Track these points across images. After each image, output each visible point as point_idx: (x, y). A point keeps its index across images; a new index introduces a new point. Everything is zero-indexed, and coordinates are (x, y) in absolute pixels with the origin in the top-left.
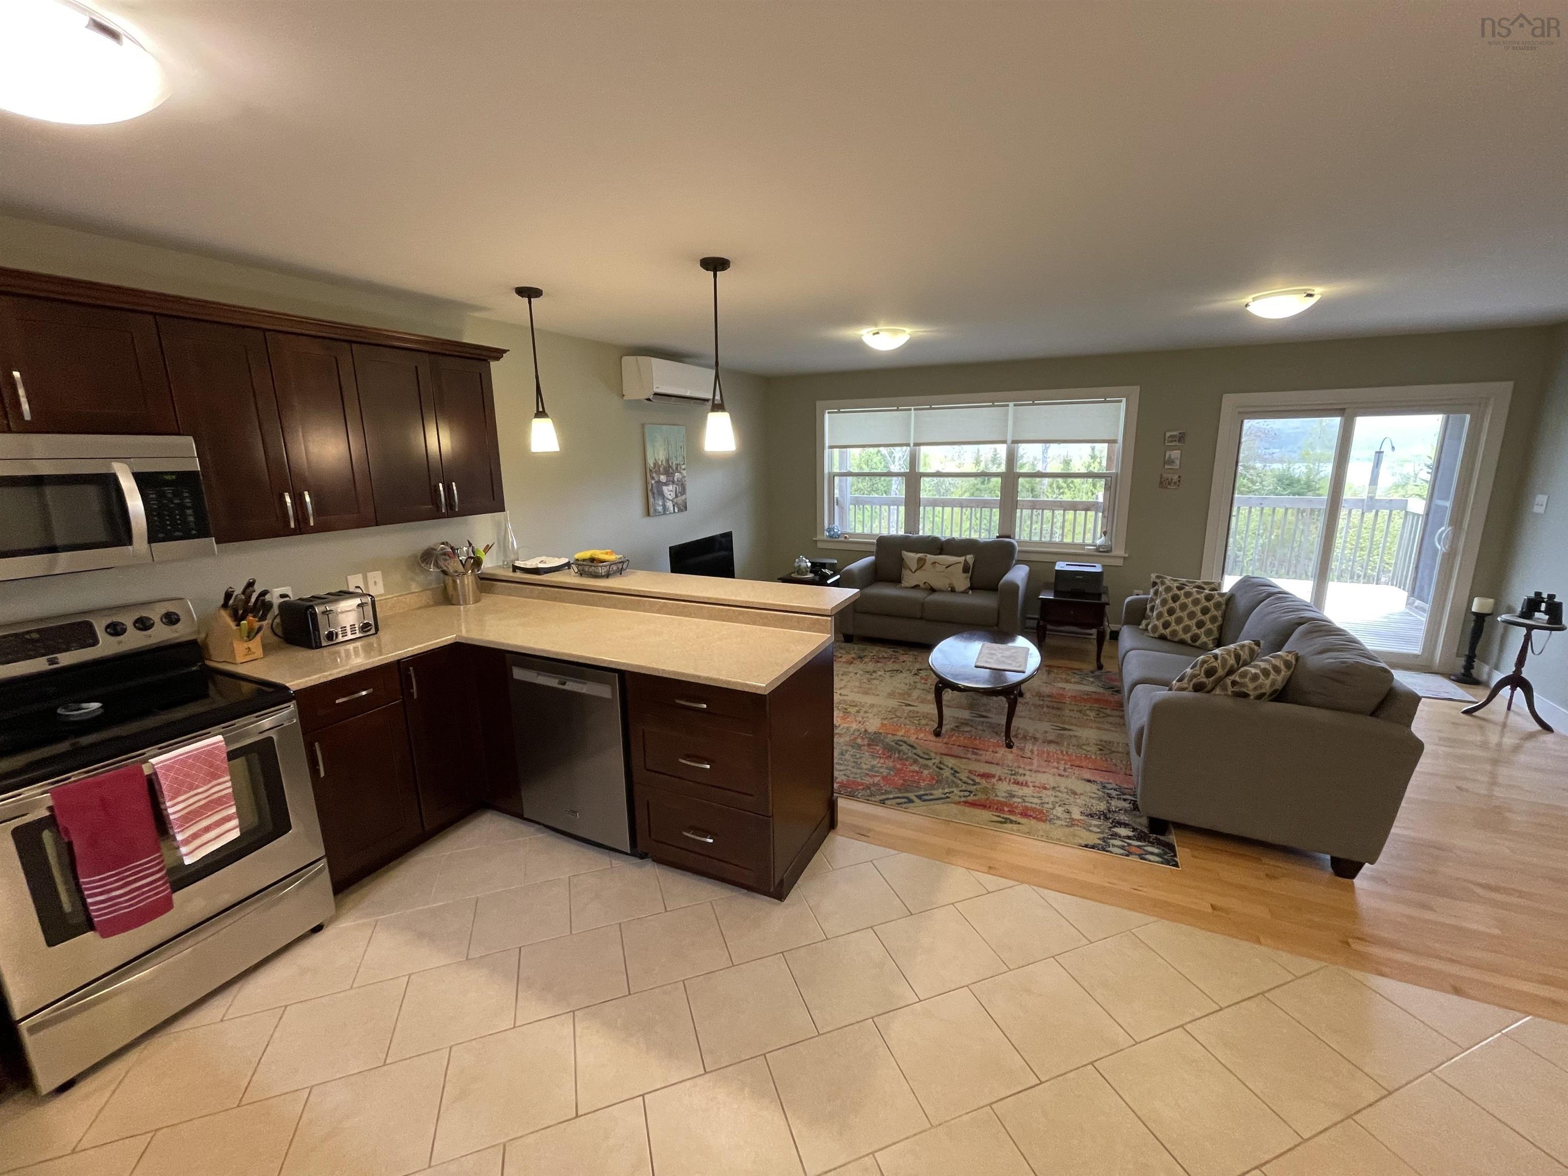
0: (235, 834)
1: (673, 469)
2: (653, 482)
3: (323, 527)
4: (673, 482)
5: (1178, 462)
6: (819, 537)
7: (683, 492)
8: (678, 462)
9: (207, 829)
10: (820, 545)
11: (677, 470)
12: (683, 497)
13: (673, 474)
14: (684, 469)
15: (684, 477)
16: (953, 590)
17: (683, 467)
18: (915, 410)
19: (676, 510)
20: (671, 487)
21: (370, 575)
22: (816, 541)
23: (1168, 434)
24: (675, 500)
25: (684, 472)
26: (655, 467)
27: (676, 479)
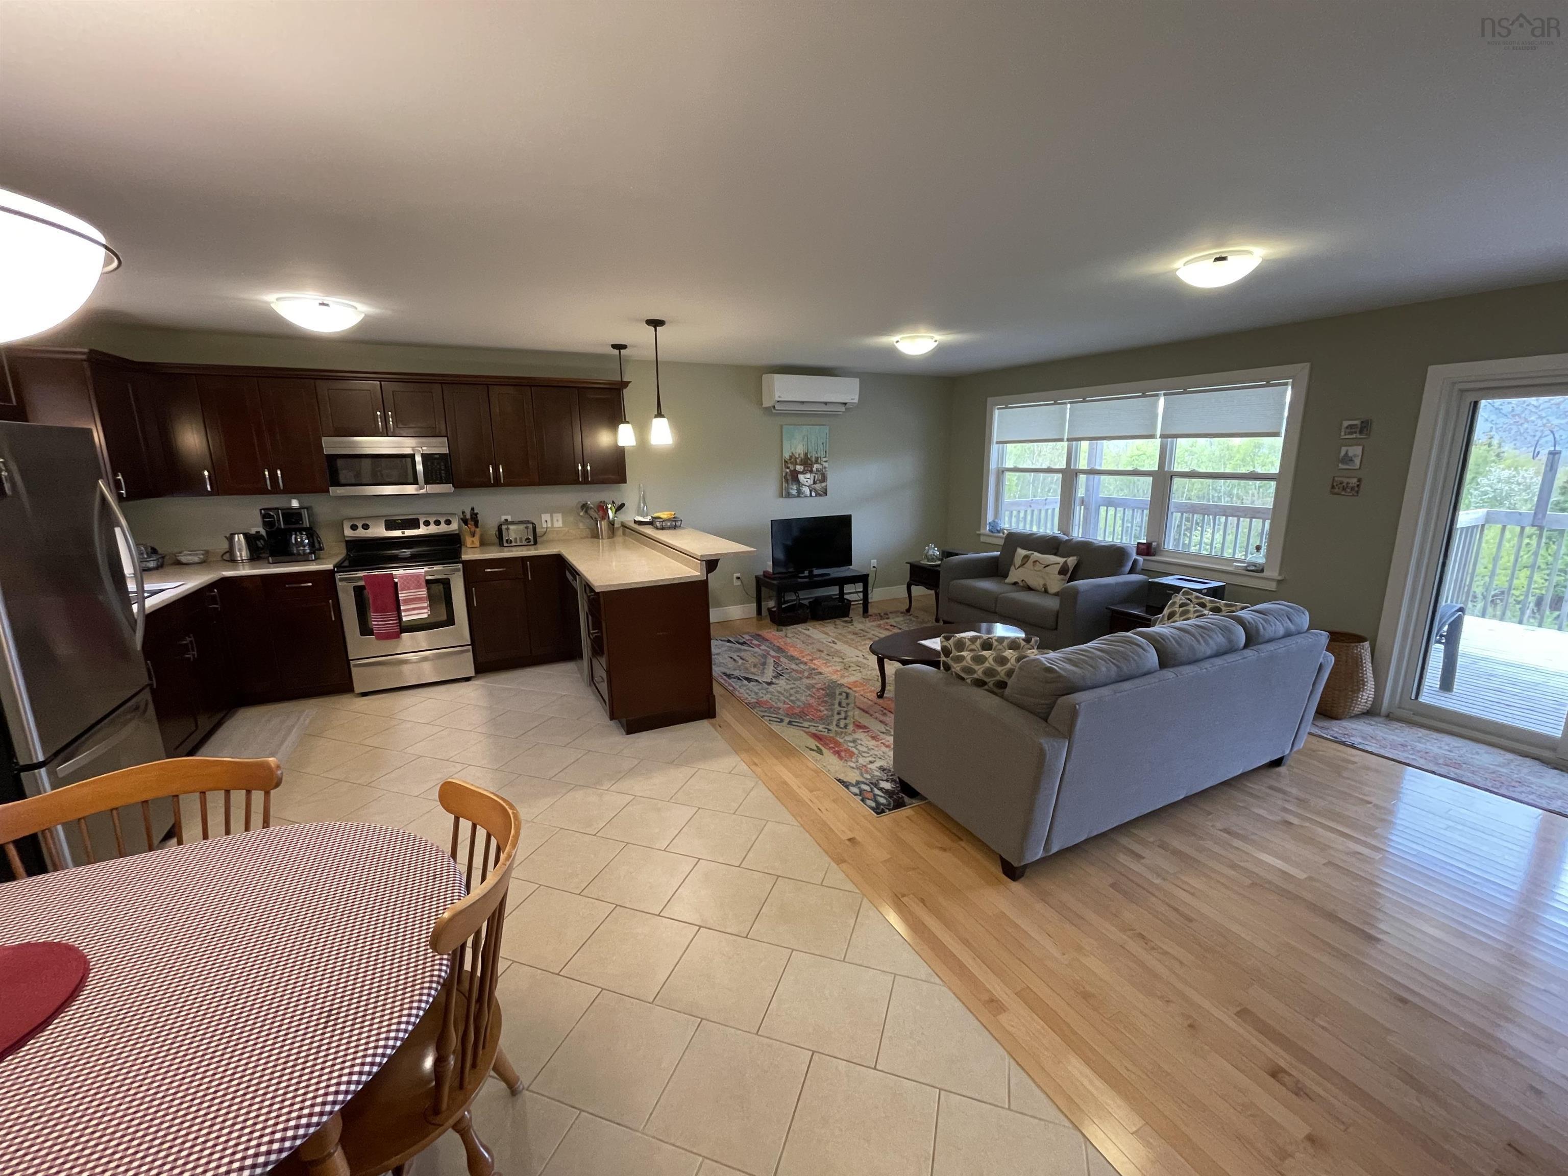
0: (425, 616)
1: (812, 461)
2: (788, 470)
3: (508, 484)
4: (811, 472)
5: (1357, 461)
6: (982, 531)
7: (824, 479)
8: (819, 455)
9: (414, 609)
10: (982, 539)
11: (817, 462)
12: (823, 484)
13: (811, 465)
14: (826, 462)
15: (825, 468)
16: (1046, 591)
17: (824, 459)
18: (1070, 403)
19: (813, 494)
20: (808, 475)
21: (555, 515)
22: (979, 535)
23: (1346, 423)
24: (813, 486)
25: (826, 465)
26: (790, 459)
27: (814, 469)
